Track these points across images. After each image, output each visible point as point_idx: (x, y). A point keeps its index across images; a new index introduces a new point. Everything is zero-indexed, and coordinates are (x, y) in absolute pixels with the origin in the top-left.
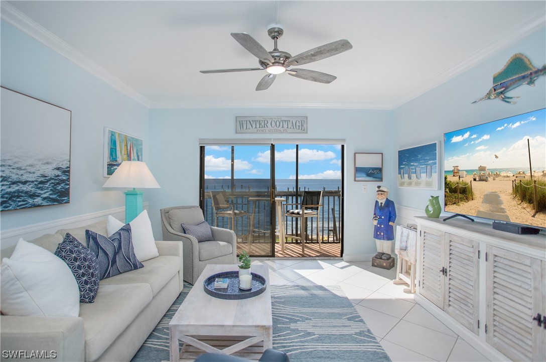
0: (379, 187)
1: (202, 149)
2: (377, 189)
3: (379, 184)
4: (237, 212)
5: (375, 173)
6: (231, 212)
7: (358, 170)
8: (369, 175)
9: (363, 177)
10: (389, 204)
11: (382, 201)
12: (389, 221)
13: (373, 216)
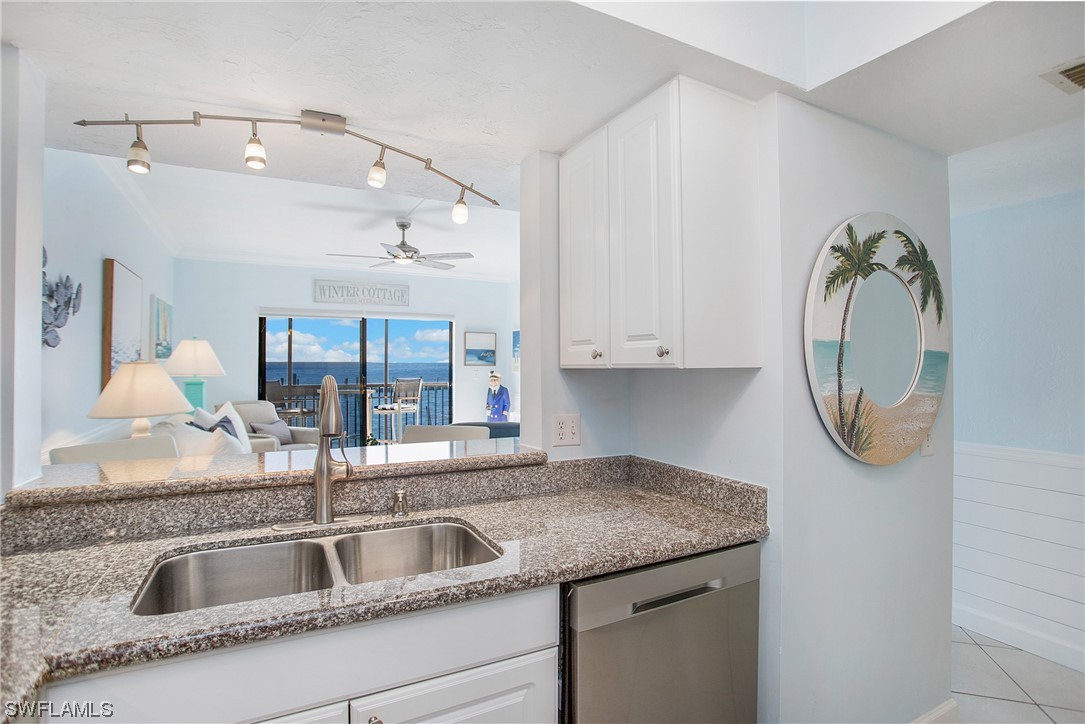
0: (492, 372)
1: (262, 321)
2: (490, 375)
3: (492, 368)
4: (305, 410)
5: (487, 356)
6: (298, 410)
7: (469, 352)
8: (481, 358)
9: (474, 360)
10: (503, 391)
11: (495, 388)
12: (504, 409)
13: (486, 405)
